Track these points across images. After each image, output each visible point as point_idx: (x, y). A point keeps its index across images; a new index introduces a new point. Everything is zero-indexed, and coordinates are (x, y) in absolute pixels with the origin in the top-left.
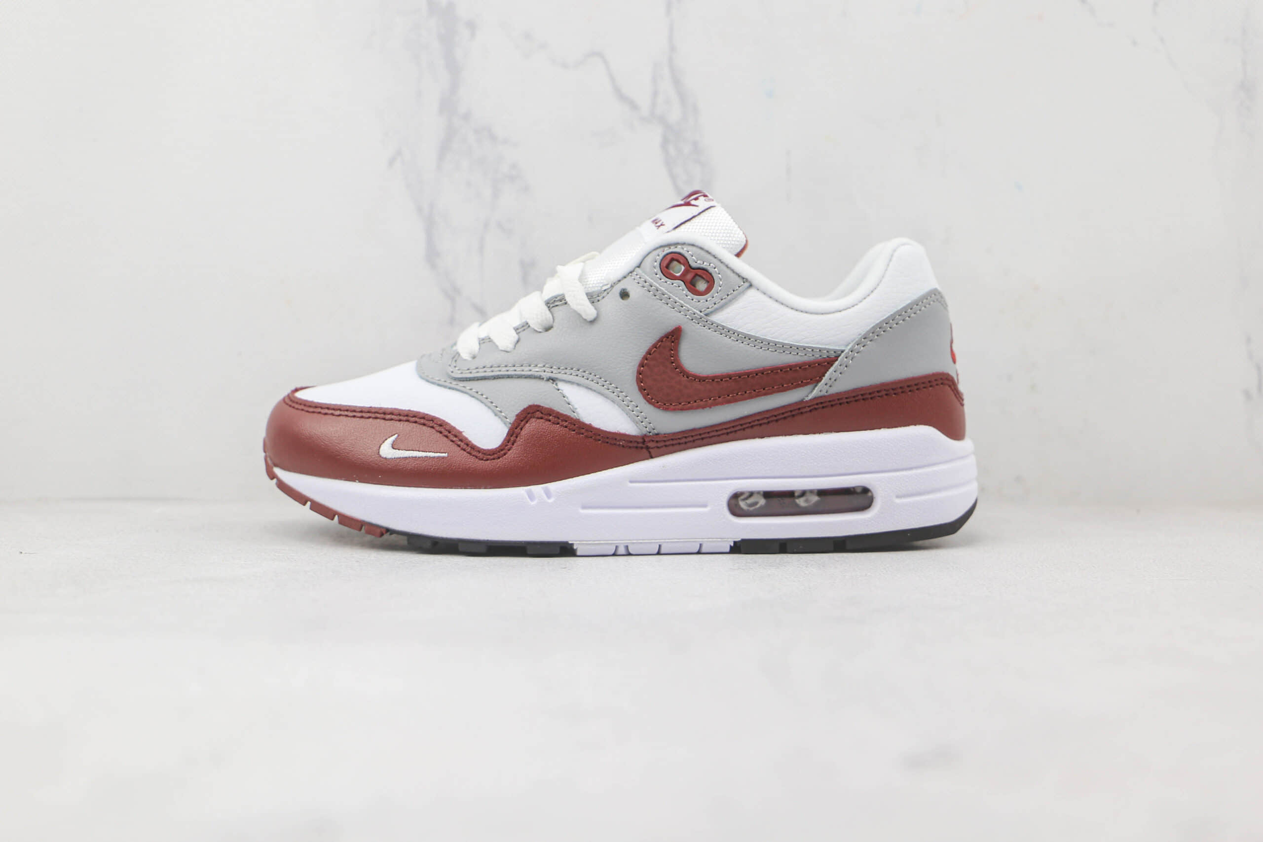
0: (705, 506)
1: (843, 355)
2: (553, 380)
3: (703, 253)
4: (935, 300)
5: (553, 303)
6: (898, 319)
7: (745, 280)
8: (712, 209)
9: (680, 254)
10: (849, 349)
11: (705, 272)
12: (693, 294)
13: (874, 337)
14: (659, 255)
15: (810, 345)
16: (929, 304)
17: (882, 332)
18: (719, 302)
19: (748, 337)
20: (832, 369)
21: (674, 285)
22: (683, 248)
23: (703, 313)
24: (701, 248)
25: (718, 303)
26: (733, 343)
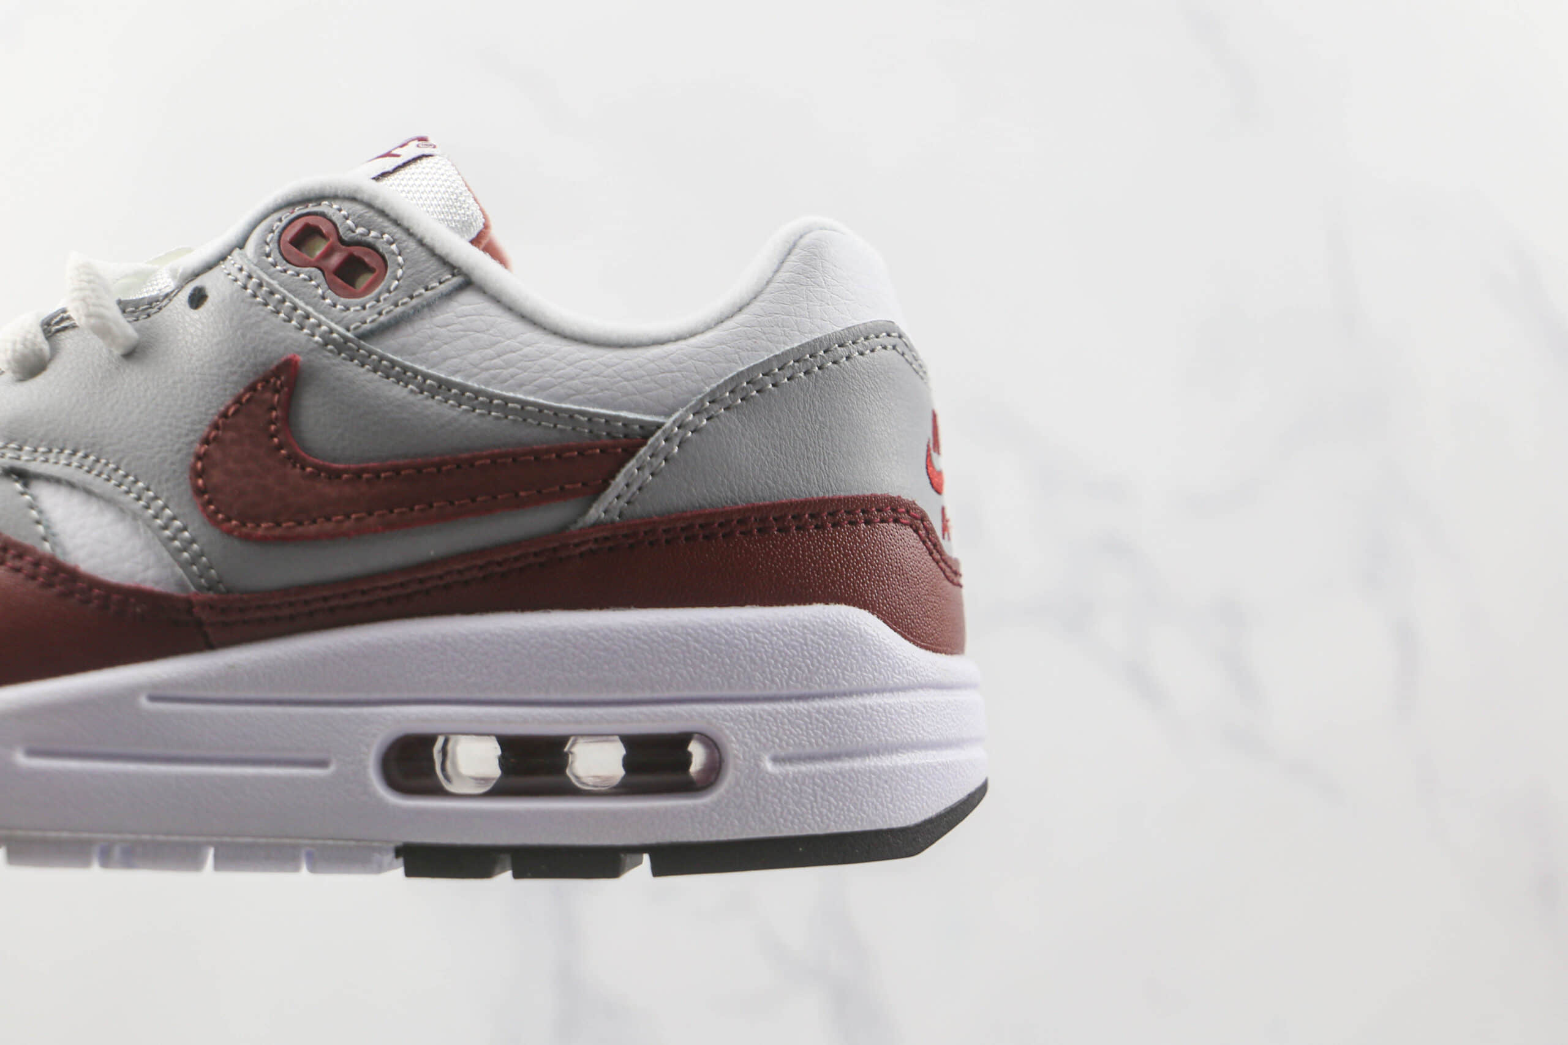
0: (322, 764)
1: (659, 433)
2: (23, 476)
3: (370, 214)
4: (890, 347)
5: (58, 323)
6: (793, 367)
7: (456, 271)
8: (424, 160)
9: (323, 215)
10: (674, 422)
11: (371, 250)
12: (337, 294)
13: (736, 400)
14: (280, 220)
15: (583, 408)
16: (873, 351)
17: (754, 393)
18: (391, 311)
19: (444, 386)
20: (632, 464)
21: (302, 276)
22: (331, 206)
23: (352, 331)
24: (369, 205)
25: (387, 313)
26: (411, 398)
